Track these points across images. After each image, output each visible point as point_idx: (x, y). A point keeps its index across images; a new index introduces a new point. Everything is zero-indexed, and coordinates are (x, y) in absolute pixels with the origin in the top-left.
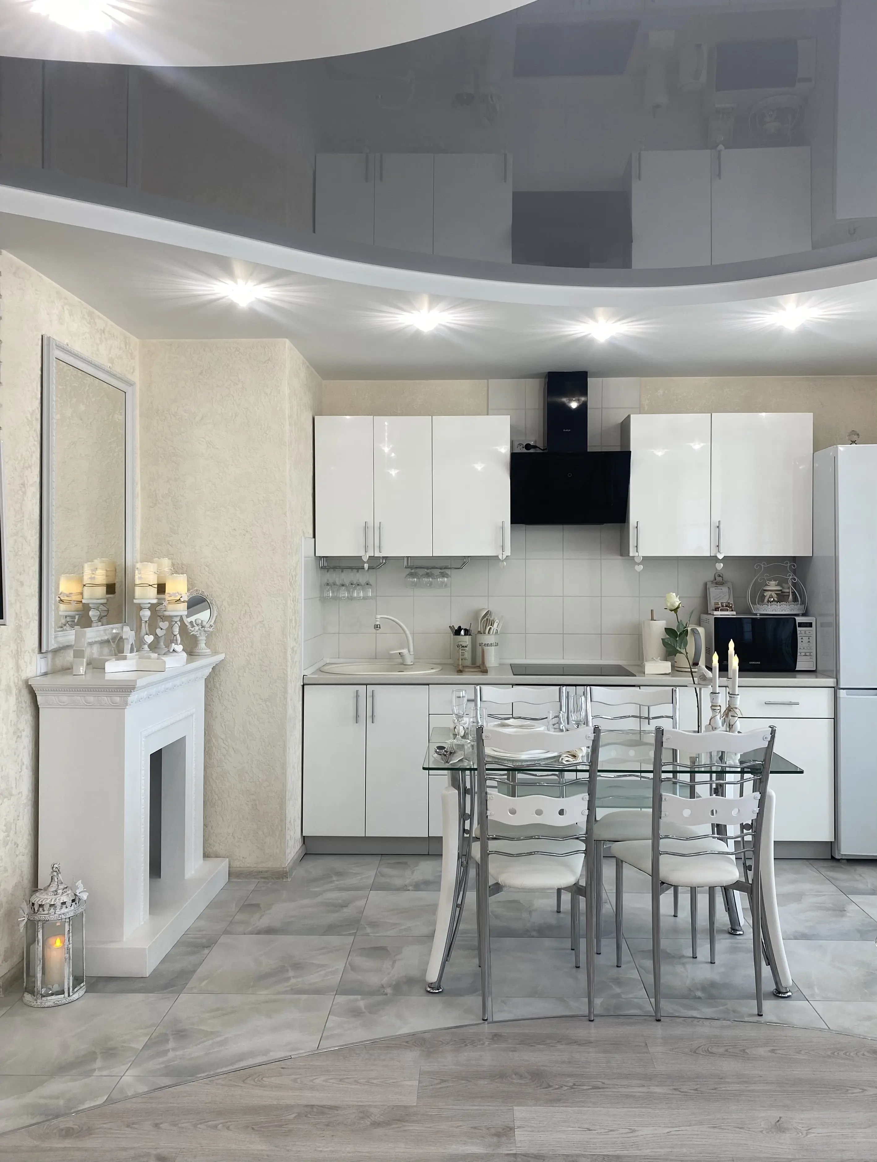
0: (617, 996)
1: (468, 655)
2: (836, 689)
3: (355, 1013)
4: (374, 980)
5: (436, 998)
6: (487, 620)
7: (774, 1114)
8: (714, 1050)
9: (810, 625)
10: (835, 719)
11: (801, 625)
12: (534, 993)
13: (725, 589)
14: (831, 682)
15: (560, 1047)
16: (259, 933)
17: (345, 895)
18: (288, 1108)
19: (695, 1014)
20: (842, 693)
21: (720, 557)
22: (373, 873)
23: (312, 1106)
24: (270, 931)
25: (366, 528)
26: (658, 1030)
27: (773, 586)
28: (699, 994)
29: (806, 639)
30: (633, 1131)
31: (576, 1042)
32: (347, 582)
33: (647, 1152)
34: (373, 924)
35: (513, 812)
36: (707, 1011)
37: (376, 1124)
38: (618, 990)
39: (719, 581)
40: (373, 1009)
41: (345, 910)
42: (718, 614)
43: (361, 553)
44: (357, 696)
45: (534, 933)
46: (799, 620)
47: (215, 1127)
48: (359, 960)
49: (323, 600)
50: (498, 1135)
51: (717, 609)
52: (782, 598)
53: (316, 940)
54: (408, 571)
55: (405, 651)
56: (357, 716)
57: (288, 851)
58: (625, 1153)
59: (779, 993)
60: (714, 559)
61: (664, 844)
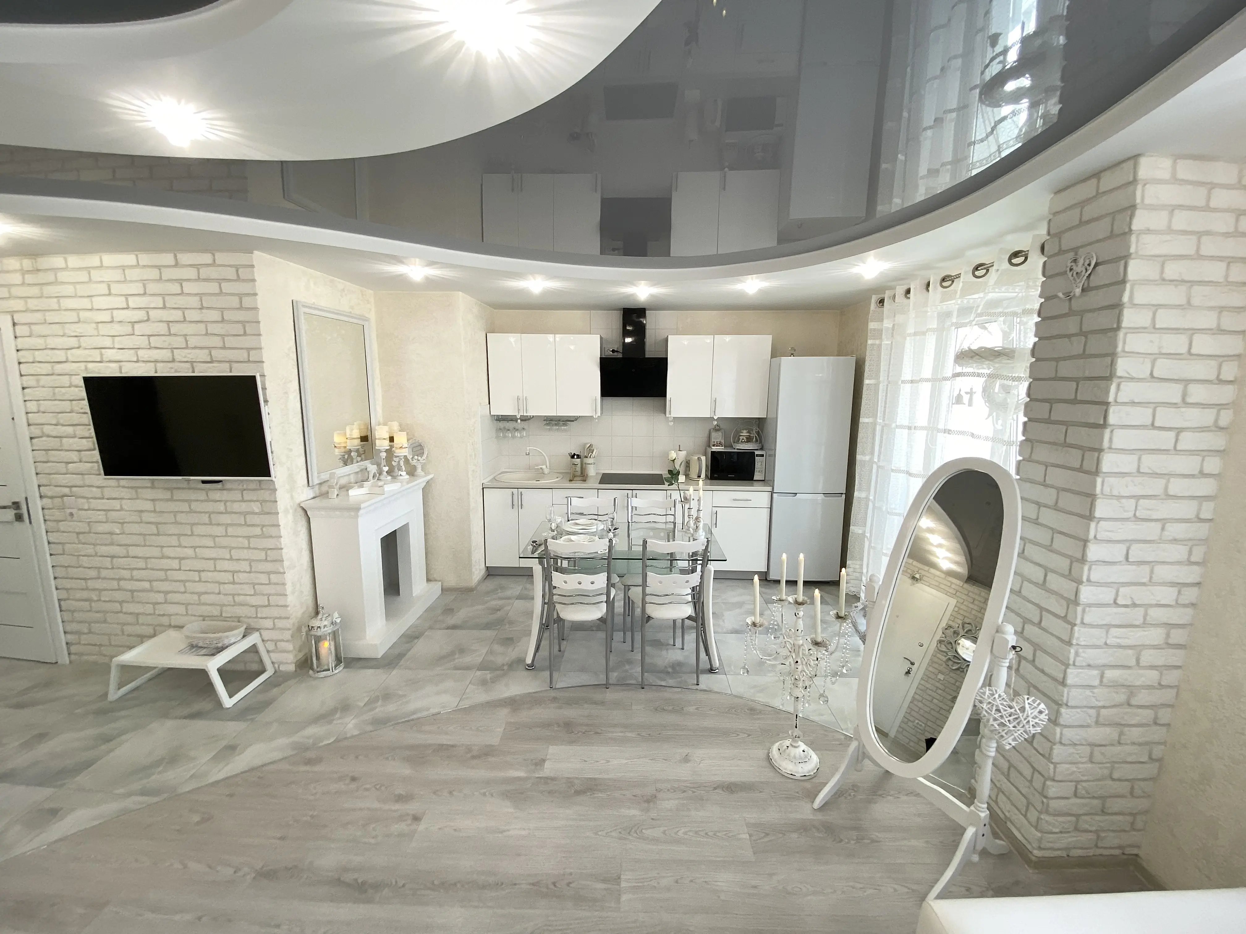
0: (626, 671)
1: (578, 468)
2: (772, 493)
3: (484, 683)
4: (500, 660)
5: (529, 672)
6: (590, 449)
7: (685, 751)
8: (666, 708)
9: (762, 456)
10: (771, 508)
11: (757, 455)
12: (583, 669)
13: (720, 433)
14: (770, 489)
15: (586, 706)
16: (448, 628)
17: (500, 602)
18: (430, 745)
19: (663, 683)
20: (775, 495)
21: (716, 418)
22: (520, 588)
23: (443, 745)
24: (454, 627)
25: (518, 399)
26: (642, 695)
27: (745, 433)
28: (670, 670)
29: (759, 464)
30: (608, 762)
31: (595, 703)
32: (511, 429)
33: (611, 776)
34: (511, 623)
35: (565, 582)
36: (671, 682)
37: (474, 757)
38: (627, 667)
39: (717, 429)
40: (494, 680)
41: (498, 612)
42: (715, 449)
43: (516, 414)
44: (513, 494)
45: (594, 629)
46: (757, 453)
47: (387, 759)
48: (497, 648)
49: (497, 437)
50: (536, 764)
51: (714, 446)
52: (749, 440)
53: (476, 633)
54: (545, 422)
55: (544, 467)
56: (513, 505)
57: (474, 577)
58: (601, 776)
59: (711, 670)
60: (712, 419)
61: (648, 599)
